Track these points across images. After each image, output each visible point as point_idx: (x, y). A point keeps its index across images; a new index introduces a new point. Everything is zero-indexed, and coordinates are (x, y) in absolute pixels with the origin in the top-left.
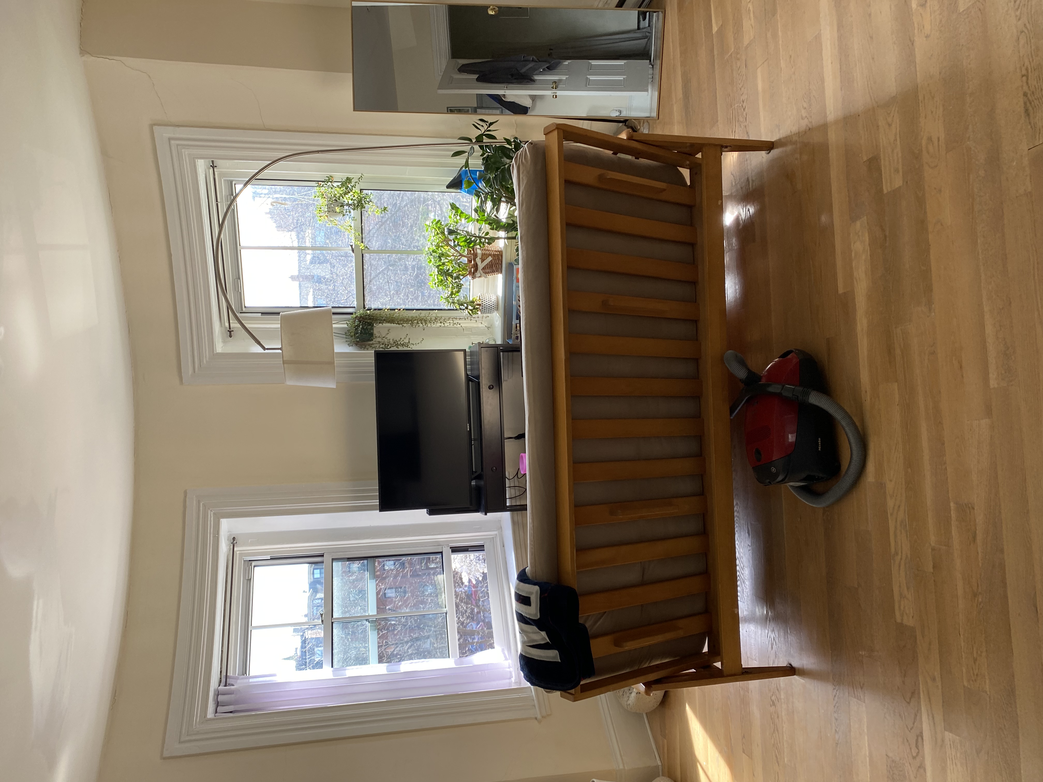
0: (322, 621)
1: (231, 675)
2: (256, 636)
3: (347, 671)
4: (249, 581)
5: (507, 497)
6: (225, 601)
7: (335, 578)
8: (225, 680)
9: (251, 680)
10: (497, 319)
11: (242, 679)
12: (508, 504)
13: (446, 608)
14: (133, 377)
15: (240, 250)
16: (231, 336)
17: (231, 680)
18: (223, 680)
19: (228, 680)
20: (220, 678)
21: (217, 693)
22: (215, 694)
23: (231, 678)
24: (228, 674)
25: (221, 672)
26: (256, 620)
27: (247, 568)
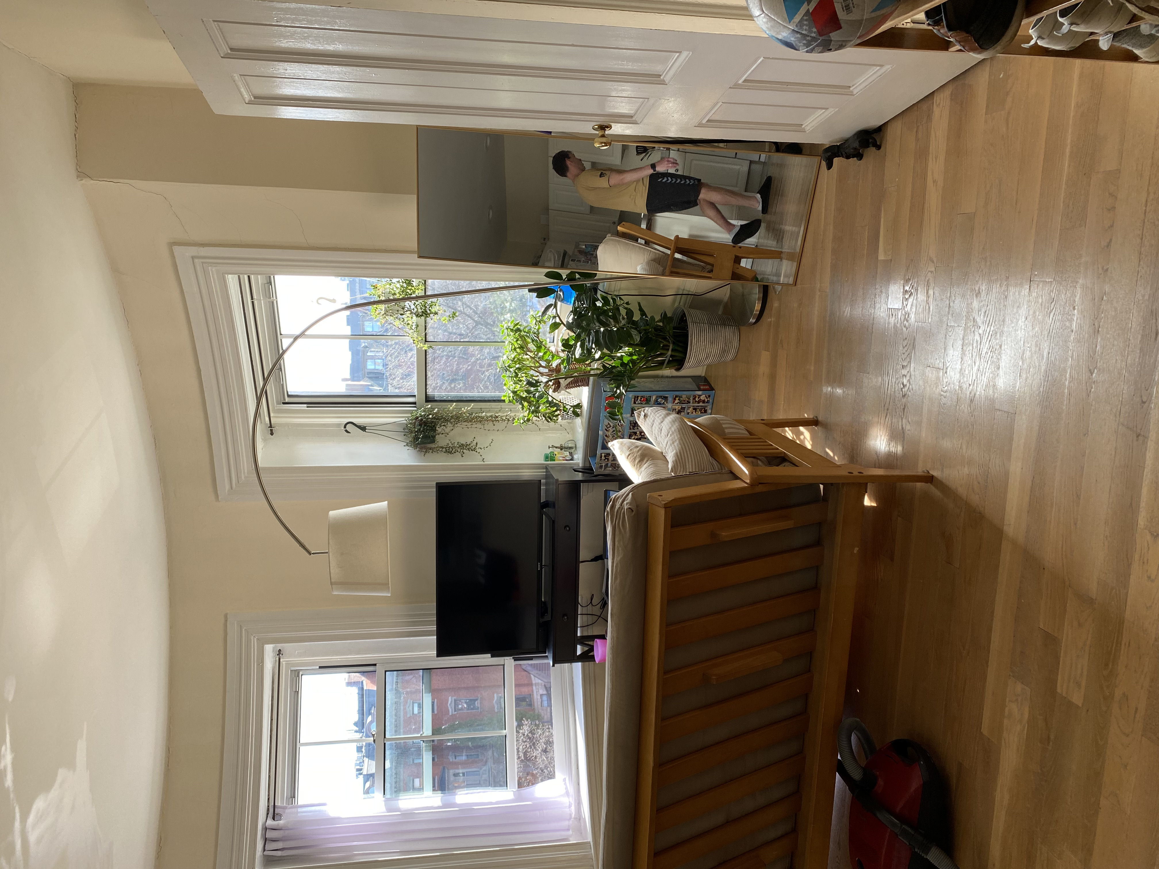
0: (374, 741)
1: (279, 804)
2: (304, 754)
3: (399, 801)
4: (296, 694)
5: (579, 626)
6: (272, 720)
7: (389, 693)
8: (274, 813)
9: (300, 810)
10: (580, 426)
11: (290, 808)
12: (579, 635)
13: (505, 729)
14: (162, 494)
15: (281, 340)
16: (272, 434)
17: (279, 810)
18: (271, 810)
19: (276, 809)
20: (268, 806)
21: (265, 829)
22: (262, 828)
23: (280, 807)
24: (276, 804)
25: (268, 799)
26: (305, 736)
27: (295, 678)
